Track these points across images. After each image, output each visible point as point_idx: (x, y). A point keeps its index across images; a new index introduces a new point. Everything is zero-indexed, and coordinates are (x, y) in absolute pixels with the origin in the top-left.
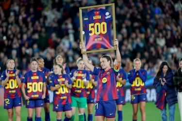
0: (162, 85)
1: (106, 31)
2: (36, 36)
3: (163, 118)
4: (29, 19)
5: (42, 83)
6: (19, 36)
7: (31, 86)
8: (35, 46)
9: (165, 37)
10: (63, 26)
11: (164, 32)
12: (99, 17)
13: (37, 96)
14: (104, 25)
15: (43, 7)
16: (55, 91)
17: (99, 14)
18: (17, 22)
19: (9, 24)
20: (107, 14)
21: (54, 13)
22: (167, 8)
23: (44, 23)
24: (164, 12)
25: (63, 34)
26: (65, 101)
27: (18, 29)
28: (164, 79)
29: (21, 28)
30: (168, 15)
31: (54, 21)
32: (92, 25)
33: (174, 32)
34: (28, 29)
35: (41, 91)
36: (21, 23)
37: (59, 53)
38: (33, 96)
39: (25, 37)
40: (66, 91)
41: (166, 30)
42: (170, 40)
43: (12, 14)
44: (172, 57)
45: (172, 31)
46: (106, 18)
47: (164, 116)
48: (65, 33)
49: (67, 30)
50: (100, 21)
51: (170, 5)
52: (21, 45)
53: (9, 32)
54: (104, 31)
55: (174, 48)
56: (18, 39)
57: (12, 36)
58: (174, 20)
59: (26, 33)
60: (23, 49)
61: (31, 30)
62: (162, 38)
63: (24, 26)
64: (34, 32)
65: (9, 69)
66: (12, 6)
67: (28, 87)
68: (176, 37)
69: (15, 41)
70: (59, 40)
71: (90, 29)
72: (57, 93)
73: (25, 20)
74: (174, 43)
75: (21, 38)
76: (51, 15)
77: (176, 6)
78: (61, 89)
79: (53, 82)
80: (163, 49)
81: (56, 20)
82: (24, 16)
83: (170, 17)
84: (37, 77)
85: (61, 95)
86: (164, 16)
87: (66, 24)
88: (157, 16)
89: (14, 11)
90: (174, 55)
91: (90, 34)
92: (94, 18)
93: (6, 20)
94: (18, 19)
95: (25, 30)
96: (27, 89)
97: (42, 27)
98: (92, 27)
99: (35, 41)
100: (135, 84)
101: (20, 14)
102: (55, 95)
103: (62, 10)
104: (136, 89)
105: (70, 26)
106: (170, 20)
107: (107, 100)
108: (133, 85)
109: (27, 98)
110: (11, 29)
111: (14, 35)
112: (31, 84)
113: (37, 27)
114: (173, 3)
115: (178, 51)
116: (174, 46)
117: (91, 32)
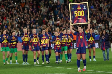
0: (103, 39)
1: (84, 15)
2: (37, 19)
3: (103, 55)
4: (34, 11)
5: (47, 40)
6: (29, 19)
7: (43, 41)
8: (37, 24)
9: (96, 19)
10: (50, 14)
11: (96, 17)
13: (45, 46)
14: (82, 12)
15: (40, 6)
16: (54, 44)
17: (80, 7)
18: (28, 13)
19: (24, 14)
20: (84, 7)
21: (45, 9)
22: (97, 6)
23: (41, 13)
24: (95, 8)
25: (49, 18)
26: (59, 48)
27: (29, 16)
28: (104, 37)
29: (30, 15)
30: (97, 9)
31: (45, 12)
32: (76, 12)
33: (100, 17)
34: (33, 16)
35: (47, 43)
36: (30, 13)
37: (48, 26)
38: (43, 46)
39: (32, 19)
40: (60, 43)
41: (97, 16)
42: (98, 20)
43: (26, 9)
44: (100, 28)
45: (99, 16)
46: (84, 9)
47: (104, 54)
48: (50, 17)
49: (51, 16)
50: (80, 10)
51: (98, 4)
52: (31, 23)
53: (25, 17)
55: (100, 24)
56: (29, 20)
57: (26, 19)
58: (100, 11)
59: (33, 18)
60: (32, 25)
61: (35, 16)
62: (95, 20)
63: (31, 14)
64: (36, 17)
65: (34, 33)
66: (26, 5)
67: (41, 42)
68: (101, 19)
69: (28, 21)
70: (48, 21)
71: (75, 14)
72: (55, 44)
73: (32, 12)
74: (101, 22)
75: (30, 20)
76: (44, 9)
77: (101, 5)
78: (57, 42)
79: (54, 39)
80: (95, 24)
81: (46, 12)
82: (32, 10)
83: (98, 10)
84: (45, 37)
85: (57, 45)
86: (95, 10)
87: (51, 13)
88: (92, 10)
89: (27, 8)
90: (101, 28)
91: (75, 16)
92: (77, 8)
93: (23, 12)
94: (29, 11)
95: (32, 16)
96: (41, 43)
97: (40, 15)
98: (76, 13)
99: (37, 21)
100: (90, 40)
101: (29, 9)
102: (55, 45)
103: (48, 7)
104: (91, 42)
105: (53, 14)
106: (98, 11)
107: (83, 46)
108: (89, 40)
109: (41, 47)
110: (25, 16)
111: (27, 19)
112: (42, 40)
113: (37, 15)
114: (99, 4)
115: (102, 25)
116: (101, 23)
117: (76, 15)
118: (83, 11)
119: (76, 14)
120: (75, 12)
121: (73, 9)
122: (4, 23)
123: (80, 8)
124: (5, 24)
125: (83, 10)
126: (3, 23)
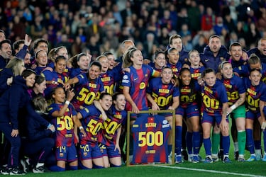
12: (154, 125)
14: (159, 135)
20: (165, 122)
54: (159, 142)
59: (169, 8)
91: (140, 145)
92: (147, 125)
117: (141, 142)
118: (161, 134)
119: (144, 139)
120: (141, 134)
121: (137, 126)
122: (78, 28)
123: (155, 125)
124: (81, 31)
125: (162, 130)
126: (74, 28)
